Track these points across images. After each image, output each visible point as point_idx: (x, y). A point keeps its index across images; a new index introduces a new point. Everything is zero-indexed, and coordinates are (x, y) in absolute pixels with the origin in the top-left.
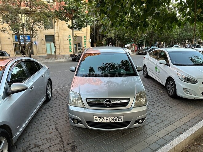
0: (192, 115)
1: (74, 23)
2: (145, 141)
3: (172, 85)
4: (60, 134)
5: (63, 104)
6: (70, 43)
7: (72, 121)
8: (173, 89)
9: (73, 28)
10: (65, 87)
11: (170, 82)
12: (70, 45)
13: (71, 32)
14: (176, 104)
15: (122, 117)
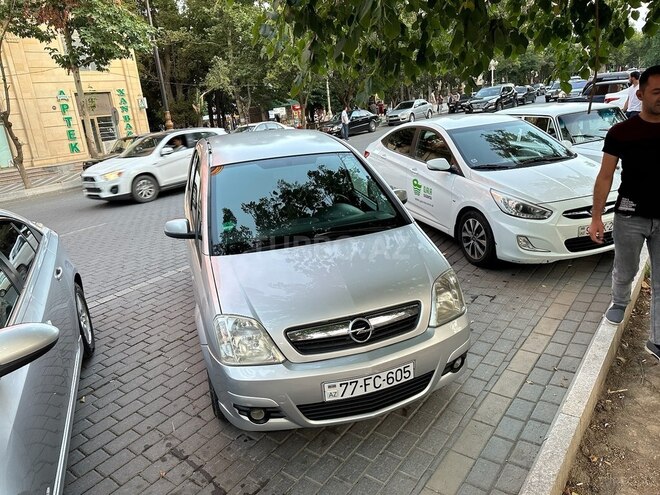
0: (555, 311)
1: (77, 44)
2: (476, 417)
3: (479, 230)
4: (198, 469)
5: (150, 357)
6: (68, 120)
7: (247, 418)
8: (484, 243)
9: (75, 64)
10: (124, 292)
11: (469, 223)
12: (69, 125)
13: (72, 77)
14: (501, 285)
15: (411, 365)
